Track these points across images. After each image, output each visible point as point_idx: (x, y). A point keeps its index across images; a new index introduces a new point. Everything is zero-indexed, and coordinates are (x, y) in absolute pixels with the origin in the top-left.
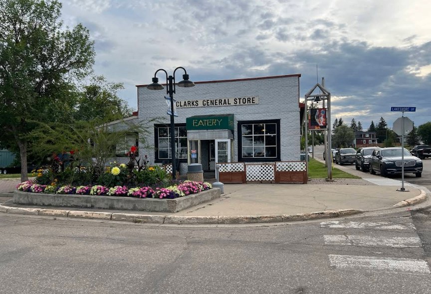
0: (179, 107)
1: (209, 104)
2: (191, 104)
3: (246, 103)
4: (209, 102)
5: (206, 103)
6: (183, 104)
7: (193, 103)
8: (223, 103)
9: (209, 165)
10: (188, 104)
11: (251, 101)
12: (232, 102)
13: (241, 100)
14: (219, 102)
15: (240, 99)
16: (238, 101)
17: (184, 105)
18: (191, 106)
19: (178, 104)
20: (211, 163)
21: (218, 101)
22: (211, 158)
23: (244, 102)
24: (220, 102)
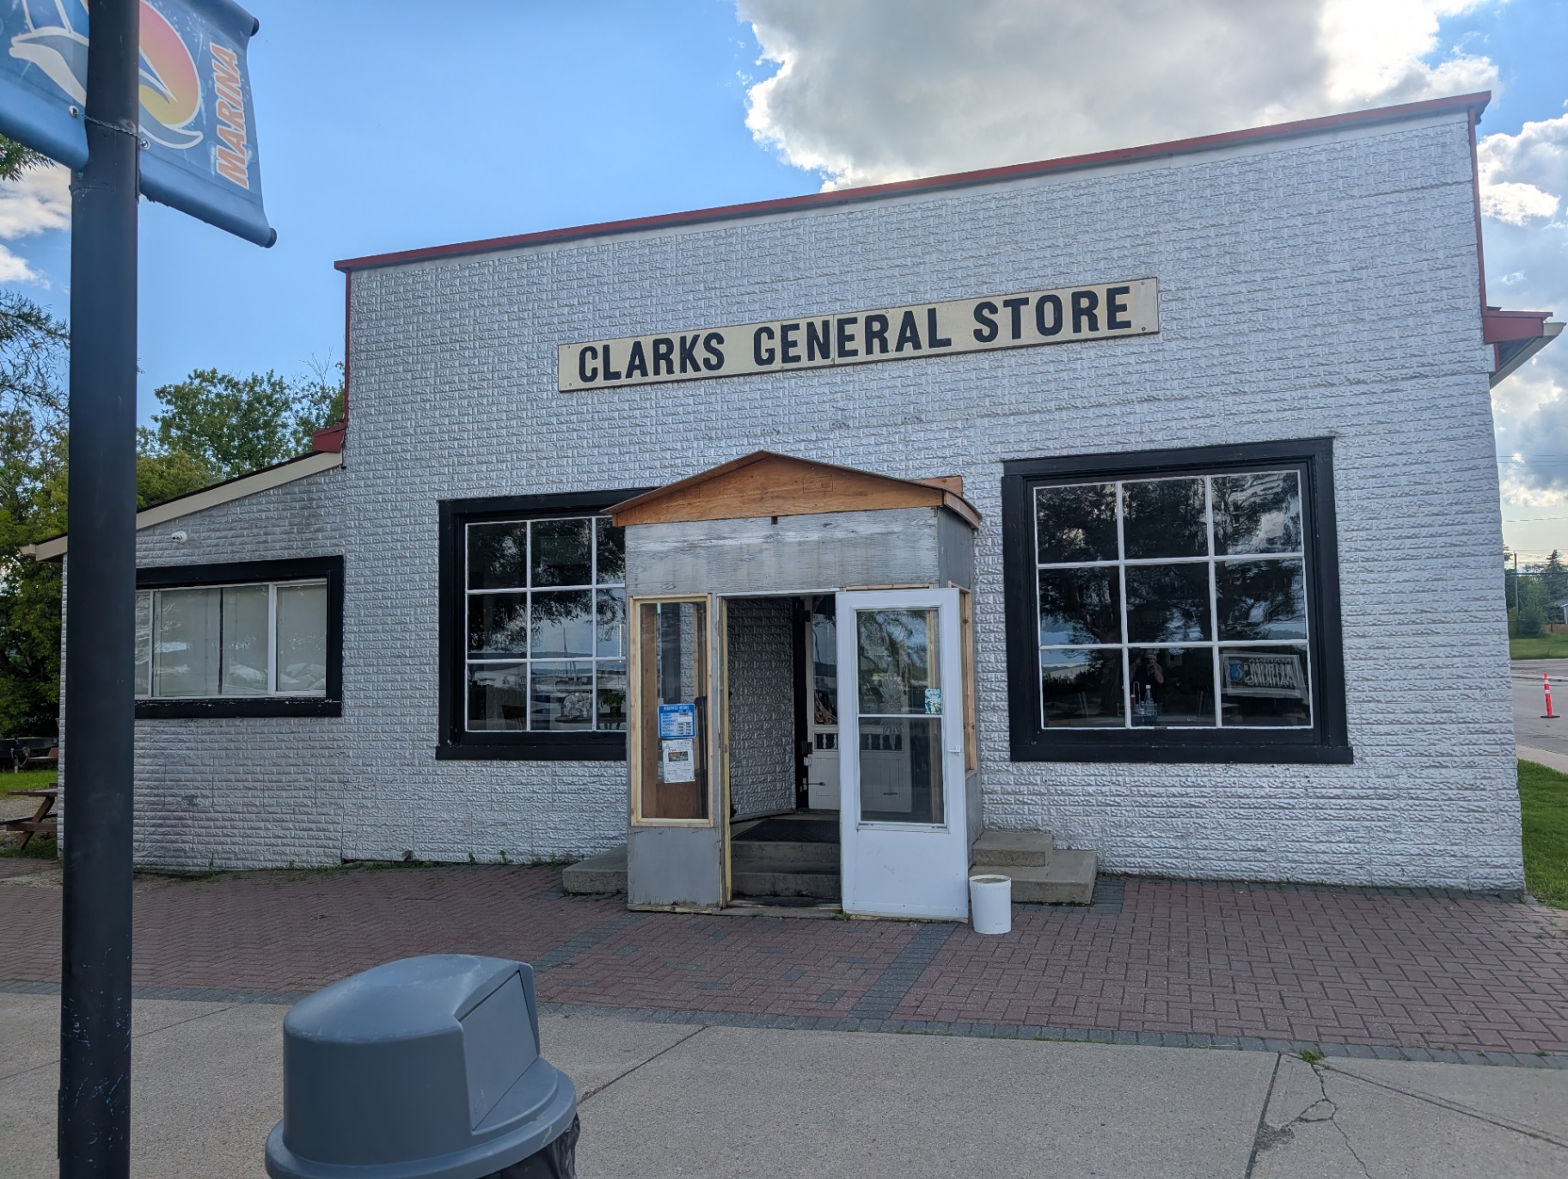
0: (600, 381)
1: (801, 350)
2: (676, 357)
3: (1067, 332)
4: (800, 336)
5: (776, 344)
6: (620, 363)
7: (687, 354)
8: (892, 341)
9: (802, 772)
10: (658, 357)
11: (1101, 312)
12: (958, 326)
13: (1028, 314)
14: (870, 335)
15: (1015, 305)
16: (1003, 318)
17: (631, 369)
18: (677, 375)
19: (590, 364)
20: (816, 760)
21: (858, 330)
22: (813, 730)
23: (1049, 322)
24: (876, 329)
